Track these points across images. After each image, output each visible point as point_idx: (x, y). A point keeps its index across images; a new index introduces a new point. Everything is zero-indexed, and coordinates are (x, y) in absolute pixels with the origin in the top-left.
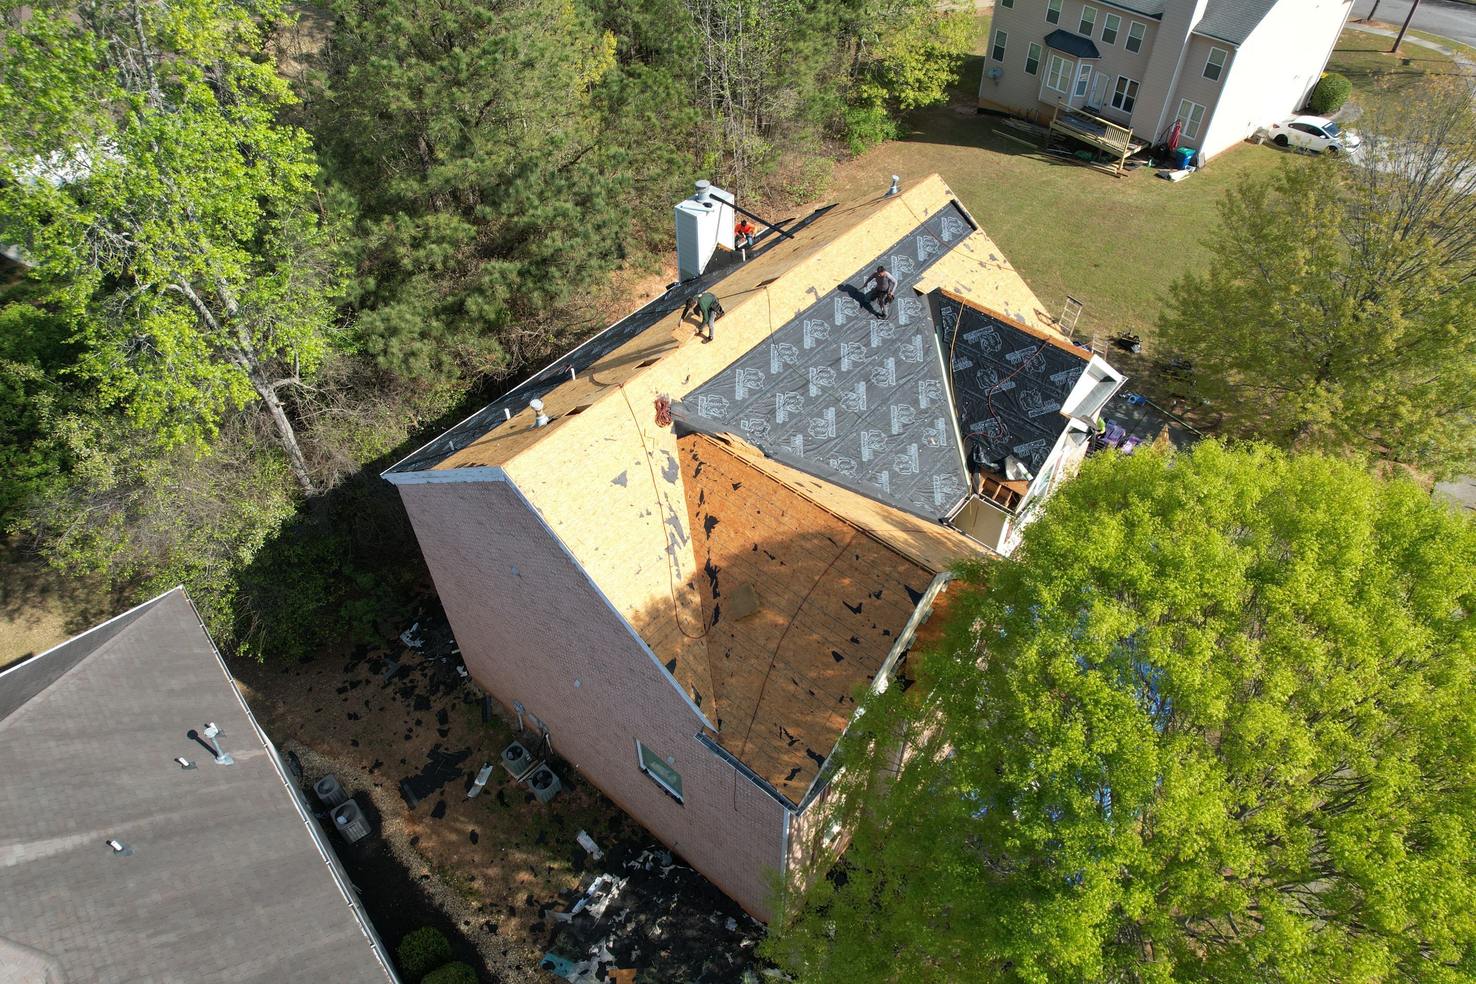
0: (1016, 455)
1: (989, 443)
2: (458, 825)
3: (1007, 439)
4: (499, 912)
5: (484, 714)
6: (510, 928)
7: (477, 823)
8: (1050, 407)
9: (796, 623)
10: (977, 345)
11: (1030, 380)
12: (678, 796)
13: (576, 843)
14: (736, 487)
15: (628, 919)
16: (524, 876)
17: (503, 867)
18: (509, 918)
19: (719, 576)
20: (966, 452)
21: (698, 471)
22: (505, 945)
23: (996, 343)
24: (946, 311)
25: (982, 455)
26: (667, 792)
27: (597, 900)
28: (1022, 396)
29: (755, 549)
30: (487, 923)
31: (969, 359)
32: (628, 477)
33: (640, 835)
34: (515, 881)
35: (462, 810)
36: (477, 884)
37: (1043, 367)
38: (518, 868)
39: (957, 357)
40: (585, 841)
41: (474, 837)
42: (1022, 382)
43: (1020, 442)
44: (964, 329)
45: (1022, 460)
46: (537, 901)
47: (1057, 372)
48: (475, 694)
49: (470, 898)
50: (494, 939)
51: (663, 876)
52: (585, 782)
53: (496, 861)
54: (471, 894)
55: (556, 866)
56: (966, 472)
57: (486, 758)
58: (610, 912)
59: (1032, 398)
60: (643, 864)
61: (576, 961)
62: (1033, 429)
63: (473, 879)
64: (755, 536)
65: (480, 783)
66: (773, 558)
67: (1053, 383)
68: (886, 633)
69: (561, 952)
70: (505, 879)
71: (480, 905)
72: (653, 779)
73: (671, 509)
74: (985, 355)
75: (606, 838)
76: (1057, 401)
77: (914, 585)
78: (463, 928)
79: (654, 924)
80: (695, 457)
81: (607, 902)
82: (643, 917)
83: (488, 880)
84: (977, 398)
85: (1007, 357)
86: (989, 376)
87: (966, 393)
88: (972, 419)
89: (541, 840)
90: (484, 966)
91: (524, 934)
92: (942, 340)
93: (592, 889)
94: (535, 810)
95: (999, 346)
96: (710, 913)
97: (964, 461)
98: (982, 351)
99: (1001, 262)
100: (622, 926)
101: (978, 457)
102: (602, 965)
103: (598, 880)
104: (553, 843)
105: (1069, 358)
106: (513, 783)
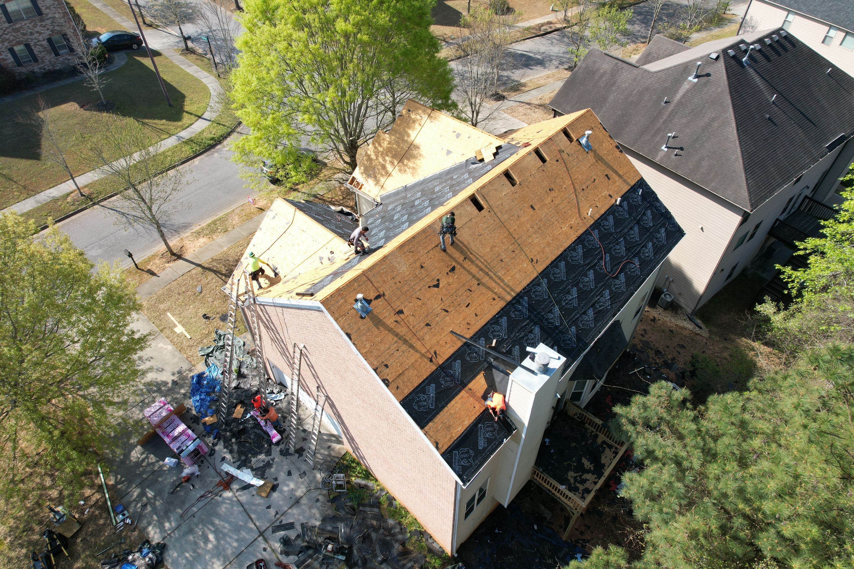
28: (322, 213)
31: (344, 230)
85: (323, 219)
86: (336, 223)
98: (336, 227)
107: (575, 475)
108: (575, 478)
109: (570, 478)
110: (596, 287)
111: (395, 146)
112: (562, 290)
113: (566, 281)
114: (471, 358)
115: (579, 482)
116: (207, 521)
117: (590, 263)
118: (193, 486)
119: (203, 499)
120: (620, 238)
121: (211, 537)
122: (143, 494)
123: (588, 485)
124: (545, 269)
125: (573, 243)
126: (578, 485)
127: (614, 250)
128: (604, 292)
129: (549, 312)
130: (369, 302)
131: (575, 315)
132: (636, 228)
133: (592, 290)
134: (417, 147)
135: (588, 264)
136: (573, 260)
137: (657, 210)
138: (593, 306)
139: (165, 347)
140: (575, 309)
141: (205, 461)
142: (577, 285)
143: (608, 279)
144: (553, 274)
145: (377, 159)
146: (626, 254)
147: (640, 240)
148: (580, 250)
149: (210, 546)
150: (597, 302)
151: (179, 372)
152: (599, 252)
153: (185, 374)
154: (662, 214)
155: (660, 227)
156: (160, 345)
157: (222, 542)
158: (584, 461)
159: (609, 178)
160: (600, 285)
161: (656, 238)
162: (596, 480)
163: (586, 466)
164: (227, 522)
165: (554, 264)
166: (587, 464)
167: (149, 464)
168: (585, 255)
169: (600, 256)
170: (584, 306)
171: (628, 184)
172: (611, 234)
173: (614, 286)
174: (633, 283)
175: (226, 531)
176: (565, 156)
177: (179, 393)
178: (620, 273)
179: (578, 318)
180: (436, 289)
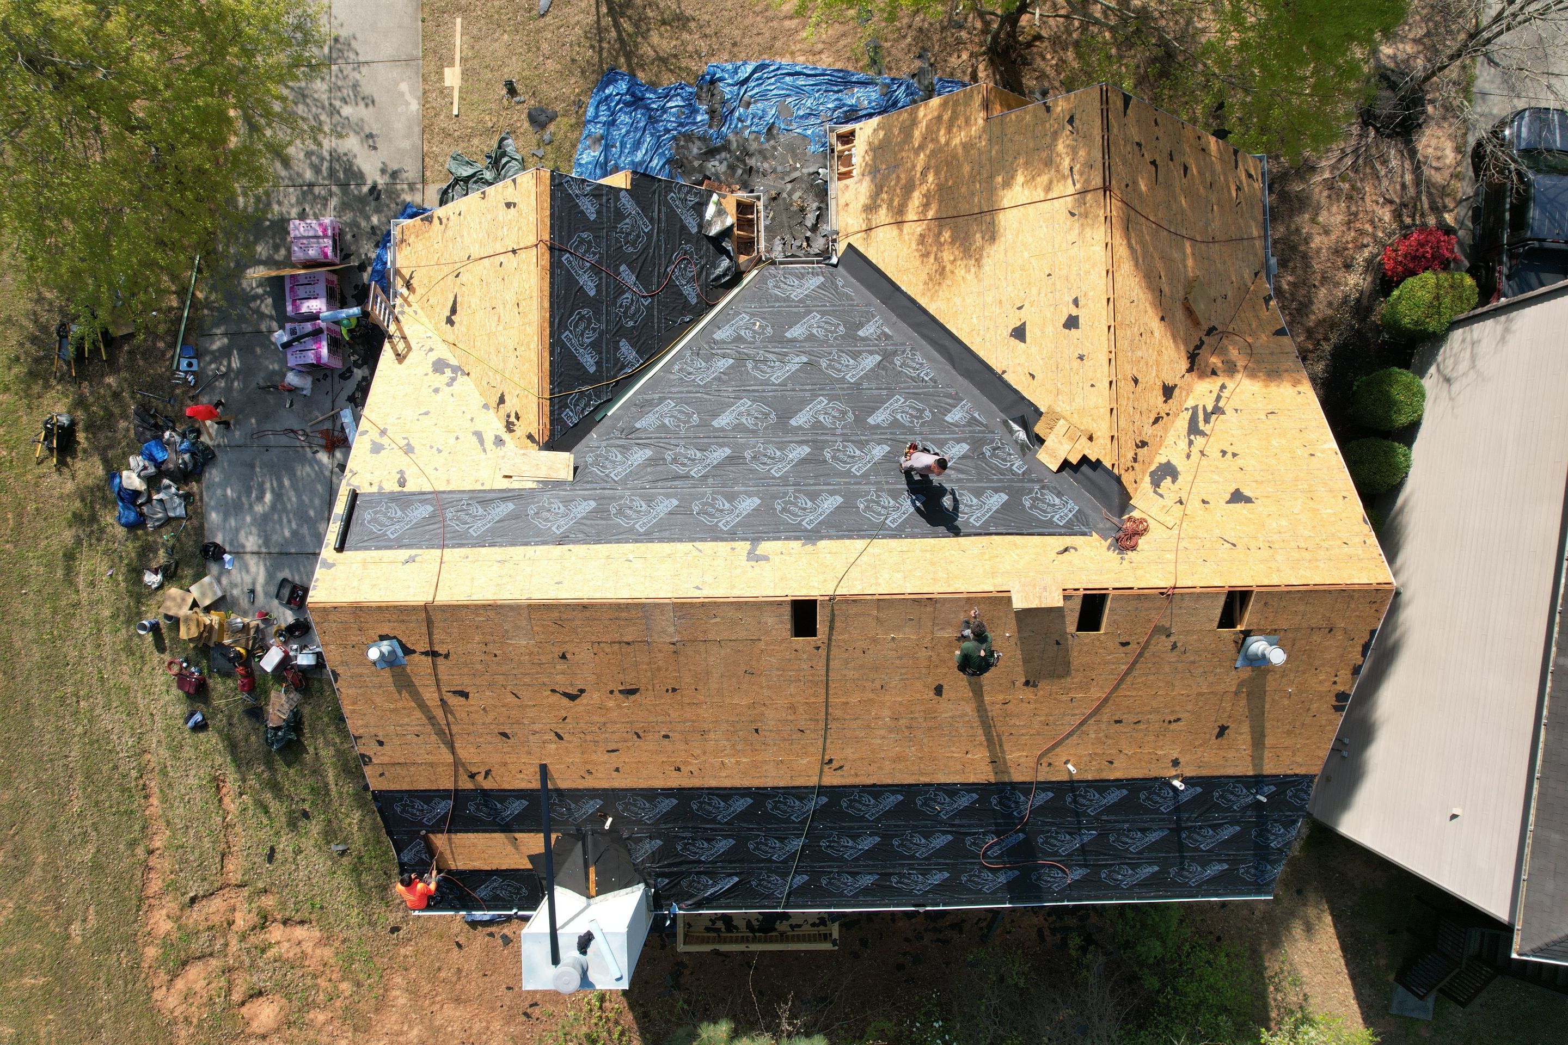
0: (700, 226)
1: (702, 268)
3: (687, 247)
8: (628, 203)
10: (595, 345)
11: (608, 247)
19: (1192, 350)
20: (724, 295)
23: (582, 318)
24: (571, 417)
25: (719, 271)
28: (631, 250)
31: (617, 348)
32: (1228, 497)
37: (585, 235)
39: (623, 367)
42: (615, 257)
43: (684, 228)
44: (586, 378)
45: (701, 215)
47: (582, 212)
56: (745, 281)
59: (628, 234)
62: (663, 217)
67: (599, 212)
73: (1191, 443)
74: (603, 327)
76: (617, 199)
84: (659, 312)
85: (592, 293)
86: (627, 308)
87: (659, 331)
88: (685, 306)
92: (610, 402)
95: (584, 312)
97: (736, 291)
98: (601, 334)
99: (374, 434)
101: (725, 275)
105: (558, 202)
111: (966, 169)
116: (275, 470)
118: (291, 405)
119: (292, 435)
121: (268, 497)
122: (225, 353)
134: (992, 236)
139: (408, 97)
141: (329, 379)
145: (917, 152)
149: (259, 509)
151: (394, 175)
153: (399, 187)
156: (404, 87)
157: (276, 517)
164: (299, 496)
167: (257, 311)
175: (289, 506)
177: (368, 218)
180: (566, 701)
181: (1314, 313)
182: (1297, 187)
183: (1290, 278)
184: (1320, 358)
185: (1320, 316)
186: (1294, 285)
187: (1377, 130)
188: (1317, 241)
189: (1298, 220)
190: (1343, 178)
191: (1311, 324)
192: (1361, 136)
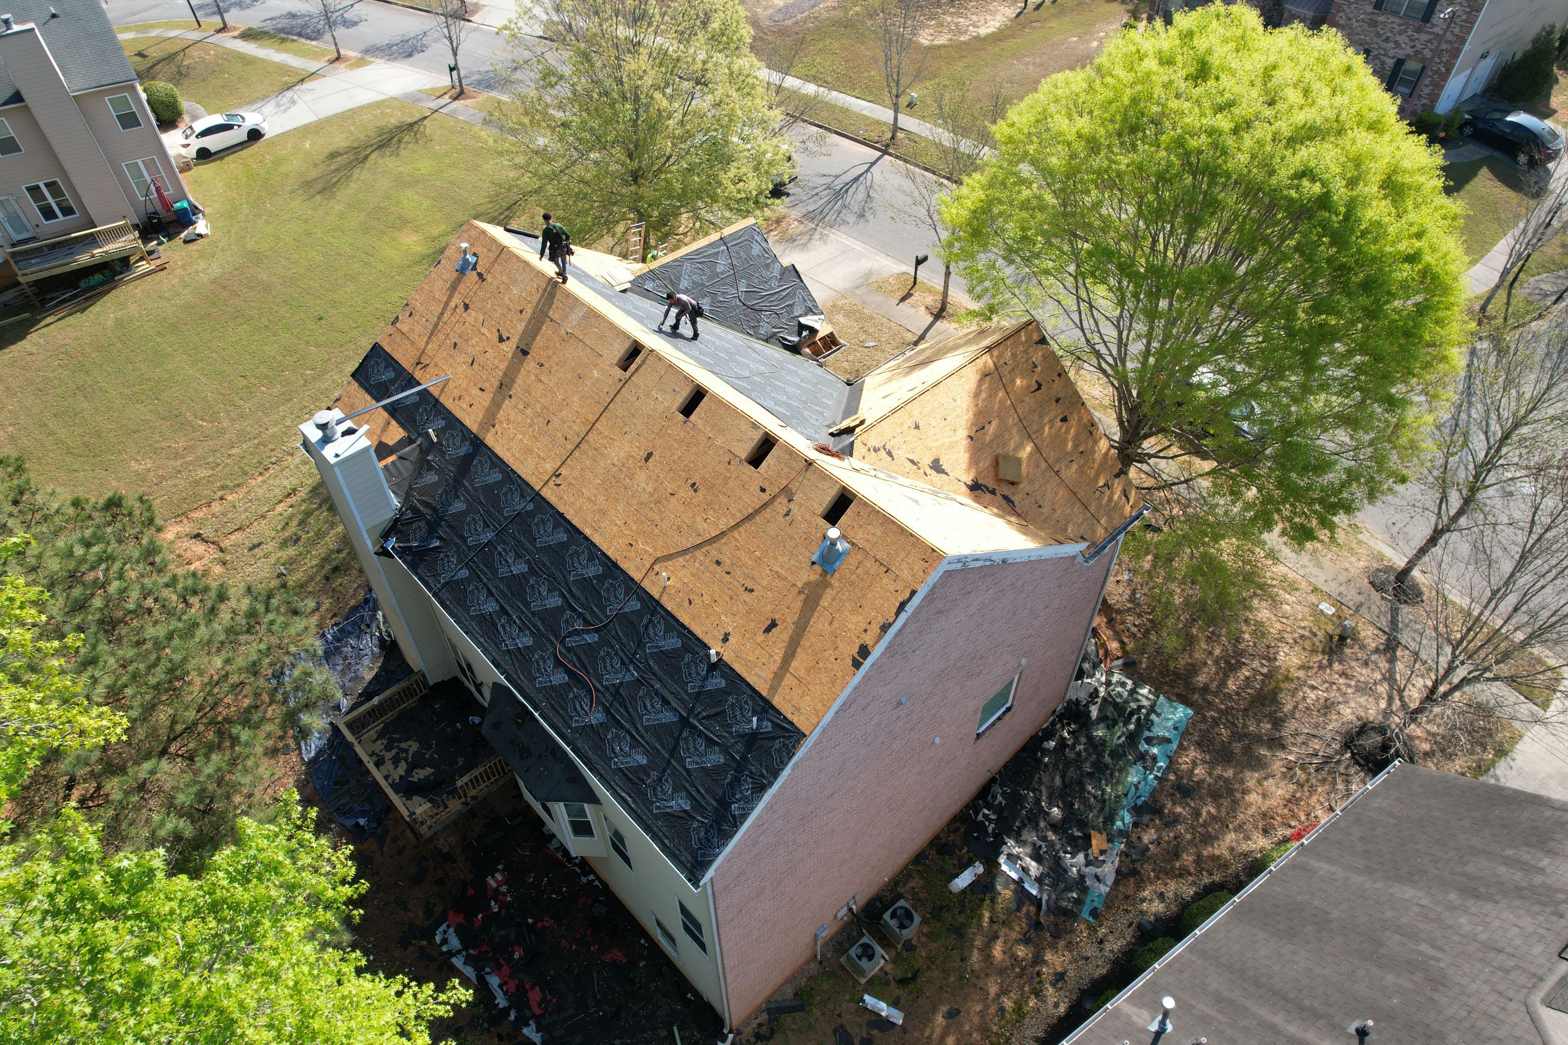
0: (801, 315)
2: (938, 1030)
4: (1039, 974)
5: (791, 1009)
6: (1055, 960)
7: (934, 1009)
8: (776, 270)
9: (1034, 436)
11: (747, 268)
12: (1004, 709)
13: (964, 891)
14: (917, 427)
15: (1044, 839)
16: (997, 951)
17: (987, 975)
18: (1045, 962)
19: (980, 482)
21: (890, 454)
22: (1076, 961)
24: (650, 286)
26: (999, 719)
27: (1025, 870)
29: (971, 438)
30: (1054, 985)
33: (958, 825)
34: (1003, 961)
35: (916, 1034)
36: (1008, 1004)
37: (742, 253)
38: (988, 957)
40: (963, 880)
41: (952, 1015)
42: (745, 274)
46: (1025, 934)
47: (752, 247)
48: (760, 1025)
49: (1026, 1009)
50: (1071, 973)
51: (1004, 802)
52: (895, 882)
53: (981, 984)
54: (1020, 1008)
55: (987, 915)
57: (852, 1006)
58: (1037, 857)
60: (990, 821)
61: (1087, 888)
63: (1002, 1010)
64: (963, 433)
65: (883, 1008)
66: (983, 428)
68: (1060, 375)
69: (1079, 902)
70: (1001, 971)
71: (1033, 996)
72: (986, 729)
75: (960, 858)
77: (1036, 337)
78: (1062, 1009)
79: (1047, 814)
80: (876, 450)
81: (1028, 860)
82: (1042, 824)
83: (1004, 992)
86: (727, 293)
87: (730, 318)
89: (959, 932)
90: (1104, 978)
91: (1062, 943)
93: (1014, 875)
94: (923, 939)
95: (706, 270)
96: (1039, 761)
100: (1051, 844)
102: (1088, 863)
103: (1004, 868)
104: (961, 919)
106: (888, 968)
107: (411, 753)
108: (406, 751)
109: (409, 743)
110: (534, 613)
112: (519, 541)
113: (535, 547)
114: (421, 414)
115: (397, 754)
117: (573, 595)
120: (637, 668)
123: (389, 765)
124: (548, 503)
125: (604, 554)
126: (394, 752)
127: (608, 653)
128: (527, 632)
129: (485, 522)
130: (474, 268)
131: (485, 574)
132: (668, 717)
133: (527, 605)
135: (570, 591)
136: (572, 556)
137: (730, 784)
138: (503, 610)
140: (494, 571)
142: (532, 571)
143: (552, 643)
144: (542, 520)
146: (606, 687)
147: (647, 729)
148: (592, 571)
150: (511, 621)
152: (597, 617)
154: (724, 804)
155: (690, 796)
158: (428, 771)
159: (768, 630)
160: (539, 624)
161: (660, 780)
162: (390, 780)
163: (418, 771)
165: (561, 520)
166: (421, 774)
168: (585, 583)
169: (589, 618)
170: (501, 591)
171: (773, 689)
172: (640, 644)
173: (542, 657)
174: (552, 706)
176: (781, 505)
178: (568, 671)
179: (481, 580)
180: (496, 340)
181: (1213, 847)
182: (1263, 751)
183: (1213, 811)
184: (1194, 883)
185: (1217, 852)
186: (1214, 818)
187: (1353, 754)
188: (1253, 798)
189: (1248, 774)
190: (1303, 767)
191: (1205, 853)
192: (1337, 752)
